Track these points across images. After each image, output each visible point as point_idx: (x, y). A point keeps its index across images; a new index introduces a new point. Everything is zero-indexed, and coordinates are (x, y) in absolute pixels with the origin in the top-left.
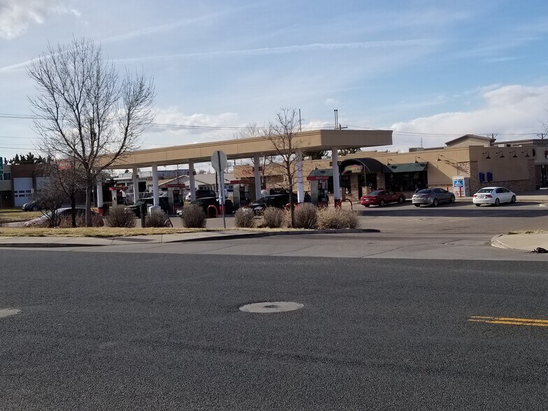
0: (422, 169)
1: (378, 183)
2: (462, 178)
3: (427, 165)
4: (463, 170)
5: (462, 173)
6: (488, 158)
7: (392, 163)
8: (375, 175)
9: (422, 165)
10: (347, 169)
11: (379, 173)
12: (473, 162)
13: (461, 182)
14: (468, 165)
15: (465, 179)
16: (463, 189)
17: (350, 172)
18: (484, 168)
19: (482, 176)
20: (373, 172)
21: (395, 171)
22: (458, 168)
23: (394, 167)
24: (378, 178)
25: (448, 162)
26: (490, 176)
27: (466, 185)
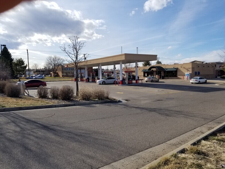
0: (175, 70)
1: (162, 74)
2: (189, 73)
3: (177, 69)
4: (189, 71)
5: (189, 72)
6: (199, 67)
7: (166, 68)
8: (161, 71)
9: (176, 69)
10: (152, 69)
11: (162, 71)
12: (193, 68)
13: (188, 75)
14: (191, 69)
15: (190, 74)
16: (189, 77)
17: (153, 70)
18: (197, 70)
19: (196, 73)
20: (160, 71)
21: (167, 70)
22: (188, 70)
23: (167, 69)
24: (162, 73)
25: (184, 68)
26: (199, 73)
27: (190, 76)
